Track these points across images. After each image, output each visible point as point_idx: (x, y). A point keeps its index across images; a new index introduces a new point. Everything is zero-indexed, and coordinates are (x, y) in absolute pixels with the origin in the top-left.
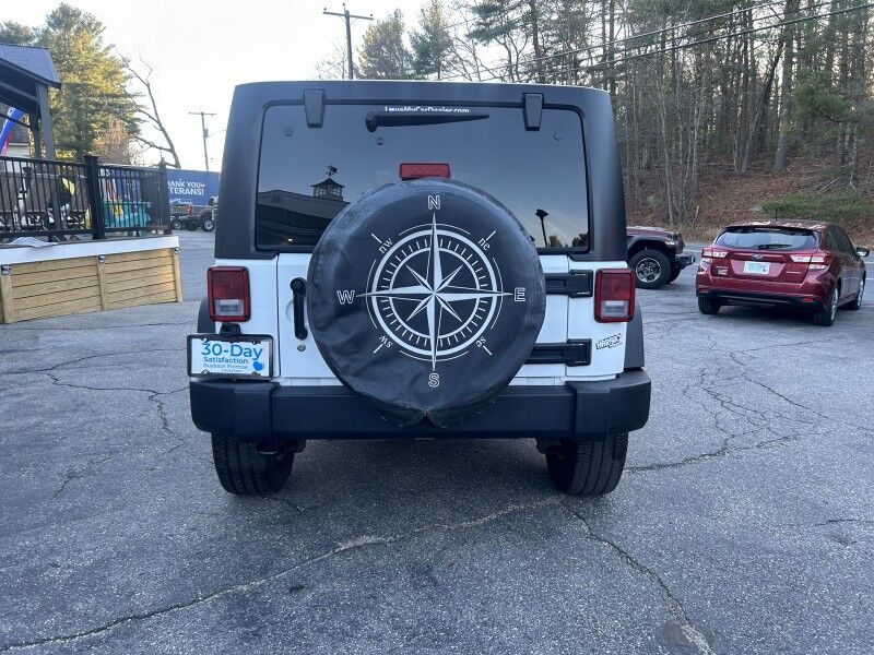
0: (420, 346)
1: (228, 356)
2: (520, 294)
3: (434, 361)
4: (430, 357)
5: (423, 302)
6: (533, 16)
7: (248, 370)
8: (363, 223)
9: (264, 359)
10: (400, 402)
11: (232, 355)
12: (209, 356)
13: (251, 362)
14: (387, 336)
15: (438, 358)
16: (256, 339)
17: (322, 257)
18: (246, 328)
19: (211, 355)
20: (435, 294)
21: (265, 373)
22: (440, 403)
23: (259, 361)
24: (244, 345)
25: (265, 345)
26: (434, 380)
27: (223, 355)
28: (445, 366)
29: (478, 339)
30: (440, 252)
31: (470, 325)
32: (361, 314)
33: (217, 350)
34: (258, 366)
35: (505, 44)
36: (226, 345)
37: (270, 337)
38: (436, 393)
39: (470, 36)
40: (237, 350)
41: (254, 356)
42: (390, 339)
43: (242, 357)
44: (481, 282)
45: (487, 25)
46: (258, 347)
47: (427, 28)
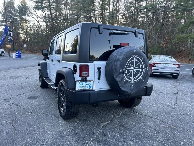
0: (130, 80)
1: (84, 85)
2: (148, 69)
3: (133, 83)
4: (132, 82)
5: (131, 71)
6: (50, 6)
7: (88, 88)
8: (124, 55)
9: (91, 85)
10: (129, 91)
11: (85, 85)
12: (80, 85)
13: (89, 86)
14: (126, 78)
15: (134, 82)
16: (90, 81)
17: (116, 62)
18: (88, 78)
19: (81, 85)
20: (133, 69)
21: (91, 88)
22: (135, 91)
23: (91, 86)
24: (88, 82)
25: (92, 82)
26: (133, 87)
27: (83, 85)
28: (135, 83)
29: (141, 78)
30: (135, 61)
31: (139, 75)
32: (122, 74)
33: (82, 84)
34: (90, 87)
35: (43, 11)
36: (84, 83)
37: (93, 80)
38: (134, 89)
39: (34, 8)
40: (86, 84)
41: (89, 85)
42: (126, 79)
43: (87, 85)
44: (141, 66)
45: (38, 6)
46: (90, 82)
47: (22, 4)
